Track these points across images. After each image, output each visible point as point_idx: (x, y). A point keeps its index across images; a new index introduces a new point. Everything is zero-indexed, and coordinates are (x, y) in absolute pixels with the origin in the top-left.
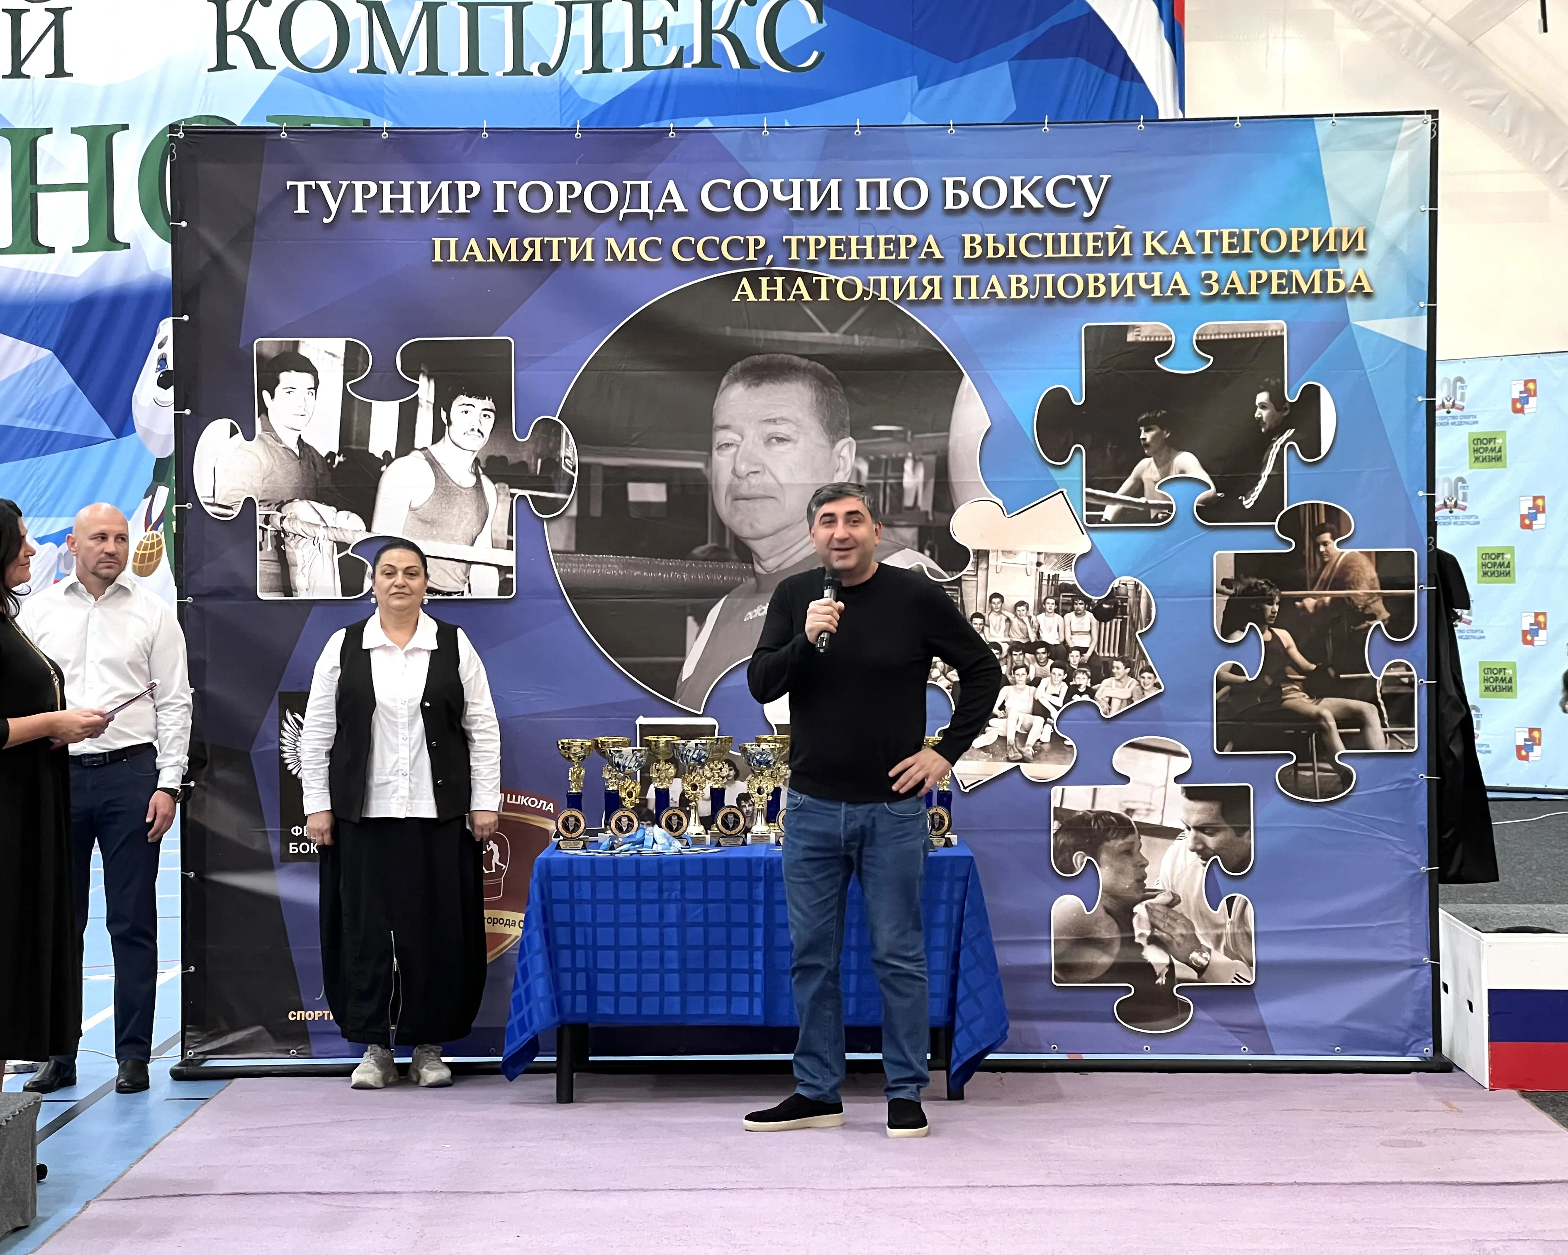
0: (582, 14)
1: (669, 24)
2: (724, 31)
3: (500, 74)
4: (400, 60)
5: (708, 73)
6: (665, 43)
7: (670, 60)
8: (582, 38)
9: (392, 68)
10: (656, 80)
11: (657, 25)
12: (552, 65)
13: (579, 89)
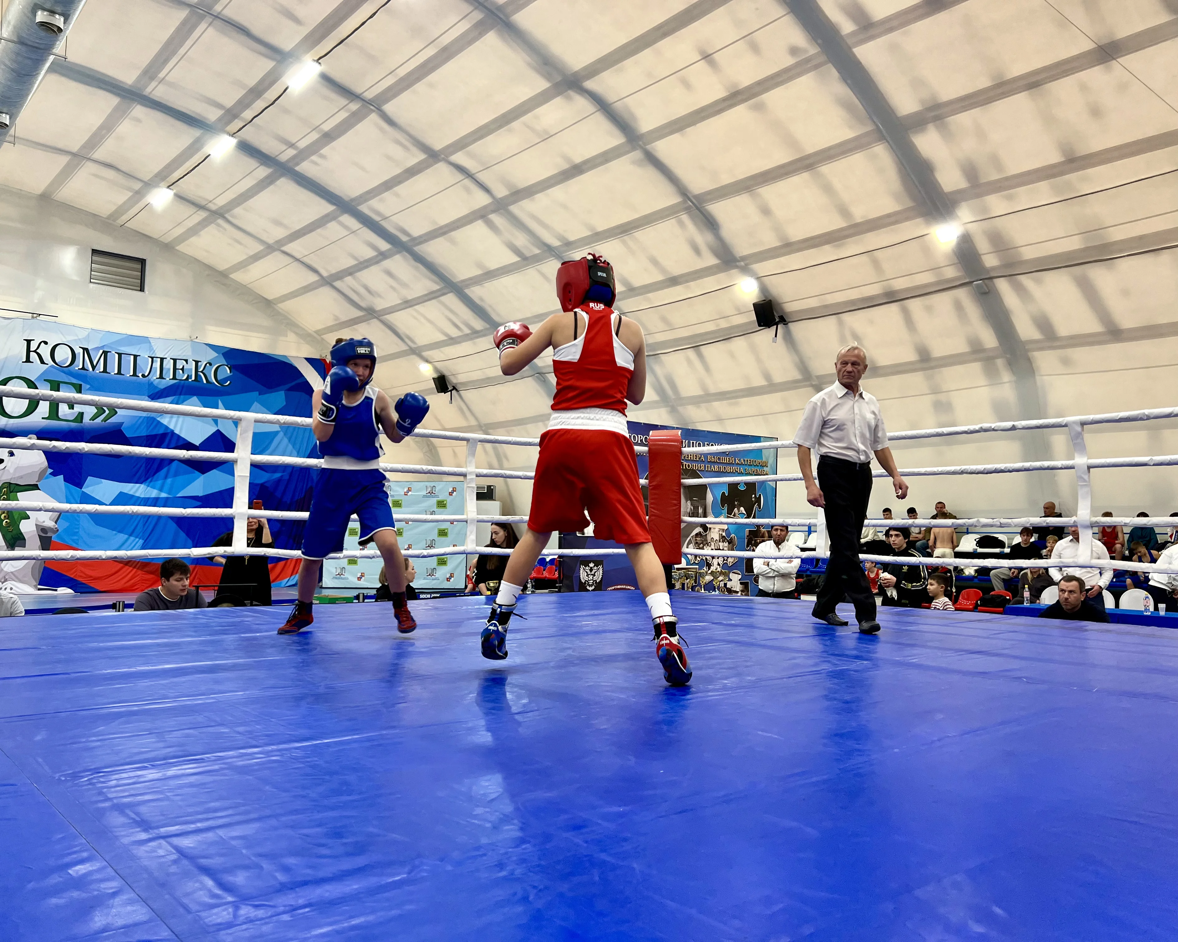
0: (157, 361)
1: (185, 367)
2: (202, 372)
3: (128, 375)
4: (94, 367)
5: (196, 383)
6: (183, 372)
7: (185, 378)
8: (157, 368)
9: (91, 369)
10: (179, 383)
11: (181, 367)
12: (146, 375)
13: (155, 383)
